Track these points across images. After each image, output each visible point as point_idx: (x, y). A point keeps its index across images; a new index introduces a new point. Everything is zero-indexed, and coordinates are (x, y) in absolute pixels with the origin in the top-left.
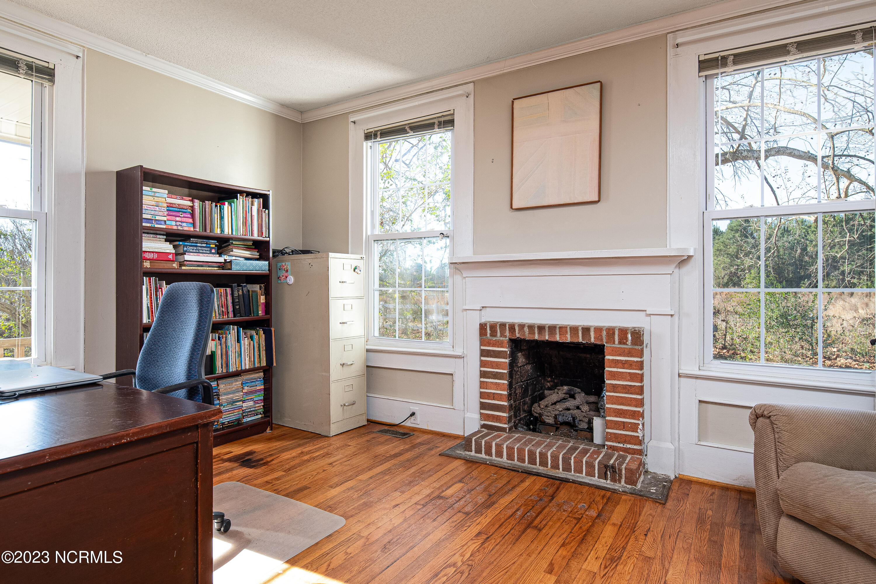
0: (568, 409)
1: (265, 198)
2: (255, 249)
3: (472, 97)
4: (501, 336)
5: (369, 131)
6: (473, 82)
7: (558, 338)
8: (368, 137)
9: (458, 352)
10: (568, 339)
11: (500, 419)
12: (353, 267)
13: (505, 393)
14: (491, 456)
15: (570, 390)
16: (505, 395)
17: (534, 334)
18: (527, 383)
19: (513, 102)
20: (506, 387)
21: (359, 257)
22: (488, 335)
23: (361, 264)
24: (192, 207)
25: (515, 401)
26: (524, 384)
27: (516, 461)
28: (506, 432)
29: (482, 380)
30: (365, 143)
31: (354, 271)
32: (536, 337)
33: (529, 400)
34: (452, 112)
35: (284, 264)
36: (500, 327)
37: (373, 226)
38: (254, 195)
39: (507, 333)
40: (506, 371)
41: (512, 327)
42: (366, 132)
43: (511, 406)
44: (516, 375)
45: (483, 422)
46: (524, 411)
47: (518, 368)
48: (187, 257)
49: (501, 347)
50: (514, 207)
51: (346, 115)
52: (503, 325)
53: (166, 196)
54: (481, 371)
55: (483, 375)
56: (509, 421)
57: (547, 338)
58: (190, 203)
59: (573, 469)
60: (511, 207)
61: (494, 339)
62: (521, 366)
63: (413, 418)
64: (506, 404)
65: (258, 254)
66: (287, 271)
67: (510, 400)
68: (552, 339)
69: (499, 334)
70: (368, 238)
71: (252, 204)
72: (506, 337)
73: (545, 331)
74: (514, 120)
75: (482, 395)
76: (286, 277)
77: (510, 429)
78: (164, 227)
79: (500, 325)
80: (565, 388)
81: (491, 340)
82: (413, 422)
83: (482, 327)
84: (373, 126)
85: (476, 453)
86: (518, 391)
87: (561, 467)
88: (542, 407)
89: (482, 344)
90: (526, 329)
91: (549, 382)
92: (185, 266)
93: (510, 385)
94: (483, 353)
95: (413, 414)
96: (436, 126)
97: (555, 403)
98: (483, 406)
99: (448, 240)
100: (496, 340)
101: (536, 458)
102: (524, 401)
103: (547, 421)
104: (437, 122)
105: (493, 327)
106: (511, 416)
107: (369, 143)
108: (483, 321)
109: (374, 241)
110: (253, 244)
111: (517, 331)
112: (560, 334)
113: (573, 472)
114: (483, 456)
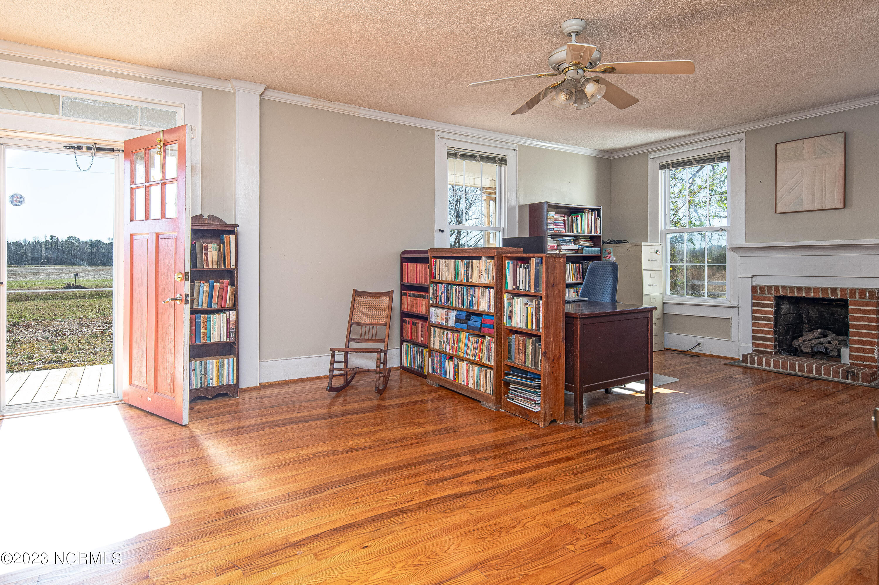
0: (822, 344)
1: (598, 210)
2: (590, 240)
3: (744, 141)
4: (768, 294)
5: (663, 163)
6: (745, 132)
7: (812, 295)
8: (663, 167)
9: (735, 304)
10: (820, 296)
11: (767, 347)
12: (655, 251)
13: (772, 330)
14: (762, 366)
15: (824, 332)
16: (772, 331)
17: (794, 292)
18: (789, 326)
19: (776, 145)
20: (773, 326)
21: (658, 244)
22: (759, 293)
23: (660, 248)
24: (564, 220)
25: (779, 337)
26: (786, 327)
27: (781, 369)
28: (773, 354)
29: (754, 321)
30: (660, 171)
31: (656, 253)
32: (796, 294)
33: (790, 337)
34: (729, 151)
35: (608, 249)
36: (767, 288)
37: (666, 224)
38: (592, 210)
39: (773, 292)
40: (772, 316)
41: (777, 288)
42: (661, 164)
43: (776, 339)
44: (780, 320)
45: (755, 348)
46: (786, 344)
47: (782, 315)
48: (563, 247)
49: (768, 301)
50: (777, 212)
51: (645, 154)
52: (770, 287)
53: (554, 215)
54: (753, 316)
55: (754, 318)
56: (775, 348)
57: (804, 295)
58: (563, 218)
59: (823, 374)
60: (776, 212)
61: (763, 295)
62: (783, 315)
63: (698, 347)
64: (772, 337)
65: (593, 244)
66: (610, 253)
67: (776, 335)
68: (808, 296)
69: (766, 293)
70: (663, 232)
71: (592, 215)
72: (772, 294)
73: (803, 291)
74: (777, 157)
75: (754, 331)
76: (610, 257)
77: (776, 353)
78: (553, 231)
79: (767, 287)
80: (820, 330)
81: (760, 296)
82: (699, 349)
83: (754, 289)
84: (666, 160)
85: (750, 364)
86: (782, 331)
87: (814, 372)
88: (801, 341)
89: (754, 298)
90: (788, 290)
91: (807, 328)
92: (561, 252)
93: (776, 325)
94: (754, 305)
95: (699, 344)
96: (716, 160)
97: (811, 340)
98: (754, 338)
99: (726, 233)
100: (764, 296)
101: (796, 367)
102: (786, 338)
103: (804, 350)
104: (716, 157)
105: (762, 288)
106: (776, 345)
107: (663, 171)
108: (754, 284)
109: (667, 233)
110: (590, 238)
111: (781, 291)
112: (814, 293)
113: (823, 375)
114: (756, 366)
